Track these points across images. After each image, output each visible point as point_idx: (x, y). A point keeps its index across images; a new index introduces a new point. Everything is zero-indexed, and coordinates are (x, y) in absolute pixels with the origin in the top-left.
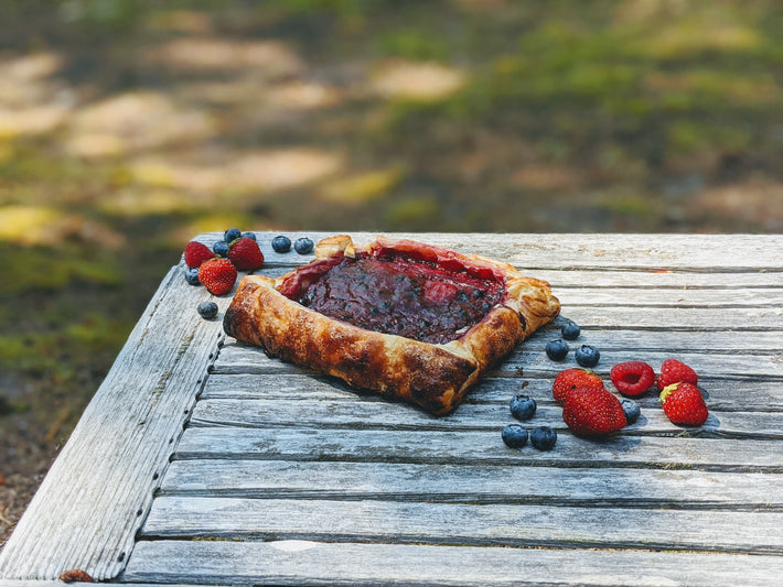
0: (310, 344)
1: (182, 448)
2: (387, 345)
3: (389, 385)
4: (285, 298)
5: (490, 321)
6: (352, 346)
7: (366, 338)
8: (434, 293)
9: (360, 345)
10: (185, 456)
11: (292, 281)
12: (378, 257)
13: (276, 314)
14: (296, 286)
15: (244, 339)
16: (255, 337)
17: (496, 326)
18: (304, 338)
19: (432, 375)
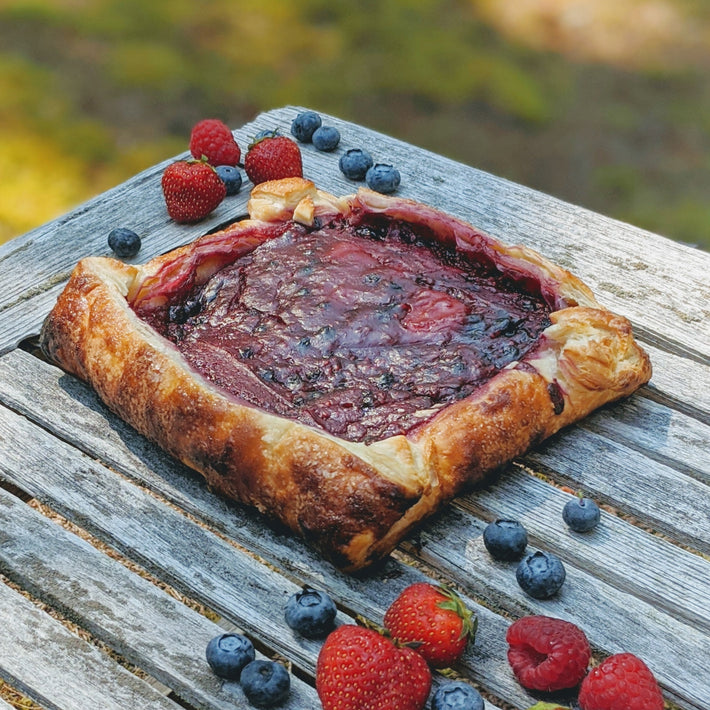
2: (267, 436)
3: (269, 508)
4: (131, 313)
5: (484, 398)
6: (211, 428)
9: (224, 431)
11: (179, 266)
13: (109, 343)
14: (185, 278)
17: (493, 410)
18: (143, 397)
19: (332, 507)
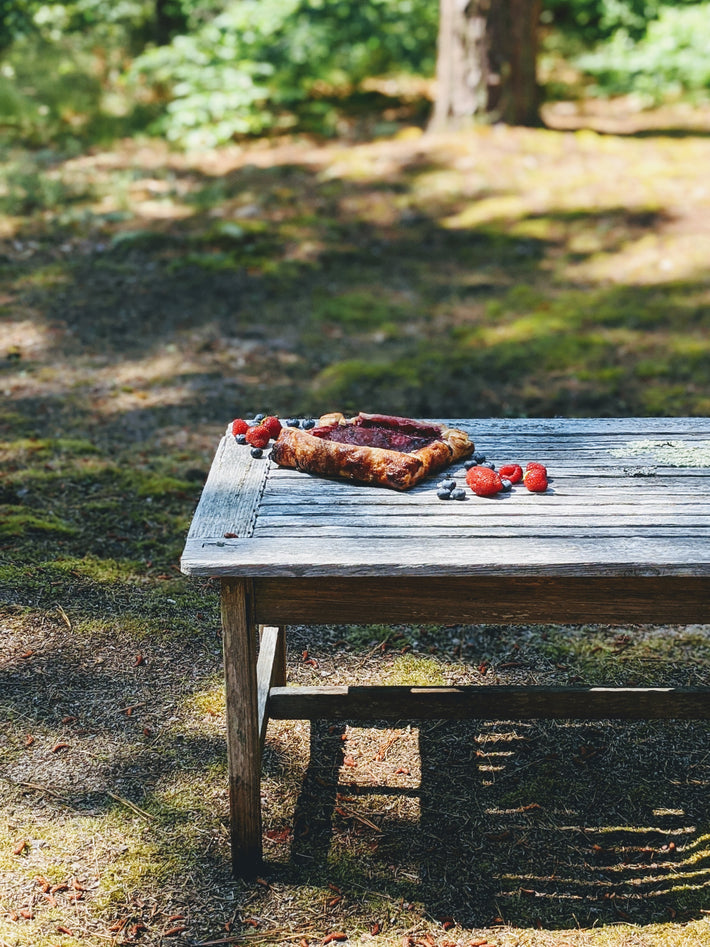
0: (329, 457)
1: (262, 502)
2: (373, 452)
6: (353, 455)
7: (361, 451)
8: (398, 440)
9: (357, 455)
10: (263, 505)
12: (360, 426)
15: (284, 463)
16: (292, 461)
18: (325, 454)
